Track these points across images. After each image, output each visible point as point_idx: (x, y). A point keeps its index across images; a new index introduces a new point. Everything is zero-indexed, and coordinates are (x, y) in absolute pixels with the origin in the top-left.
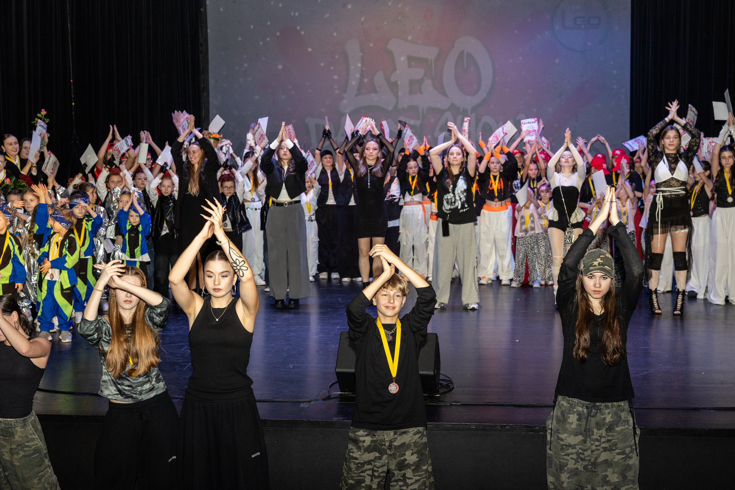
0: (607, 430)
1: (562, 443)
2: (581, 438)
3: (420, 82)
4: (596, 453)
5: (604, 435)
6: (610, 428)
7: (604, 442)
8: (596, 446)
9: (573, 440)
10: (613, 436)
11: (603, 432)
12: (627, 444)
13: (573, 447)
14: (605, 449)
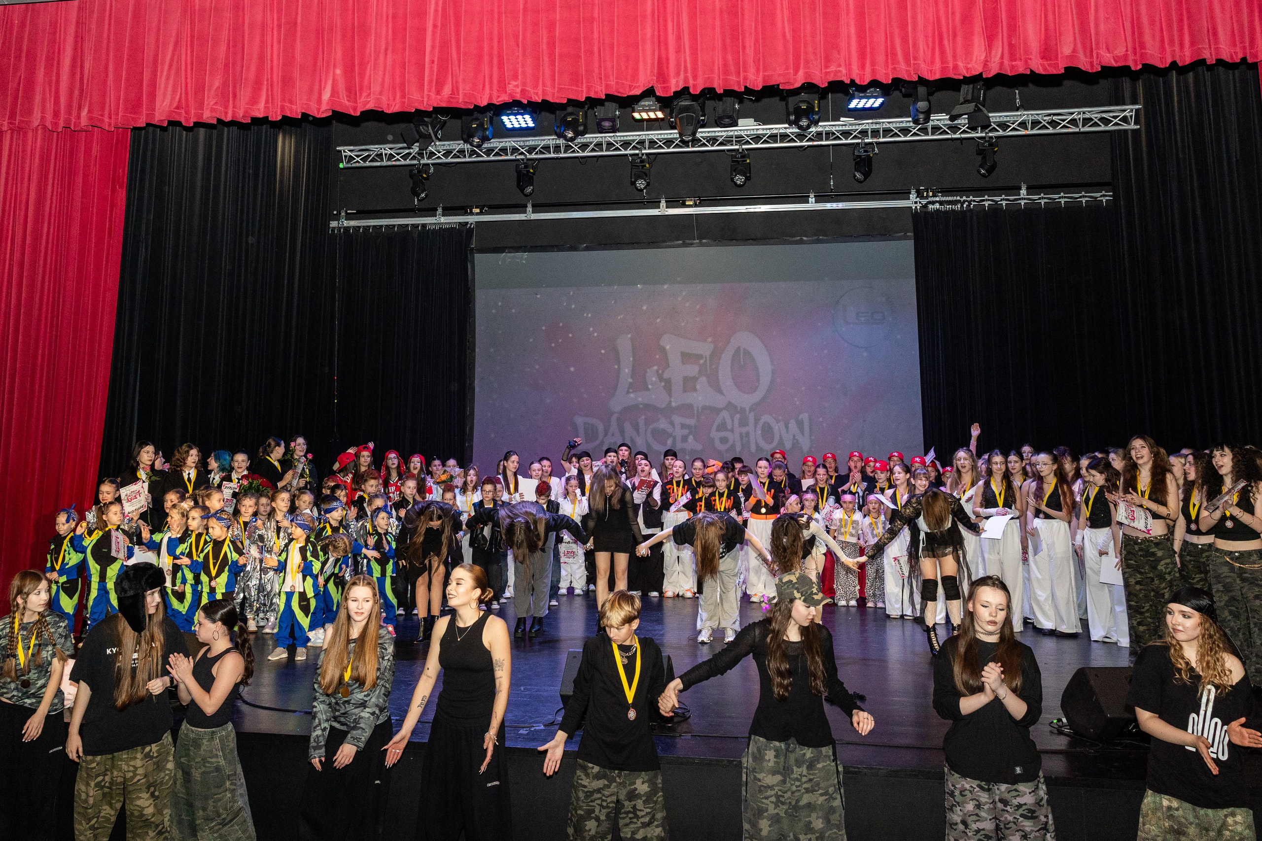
0: (807, 768)
1: (759, 783)
2: (779, 778)
3: (695, 379)
4: (797, 794)
5: (805, 773)
6: (811, 767)
7: (805, 782)
8: (797, 787)
9: (770, 780)
10: (815, 774)
11: (804, 770)
12: (830, 782)
13: (771, 788)
14: (807, 791)
